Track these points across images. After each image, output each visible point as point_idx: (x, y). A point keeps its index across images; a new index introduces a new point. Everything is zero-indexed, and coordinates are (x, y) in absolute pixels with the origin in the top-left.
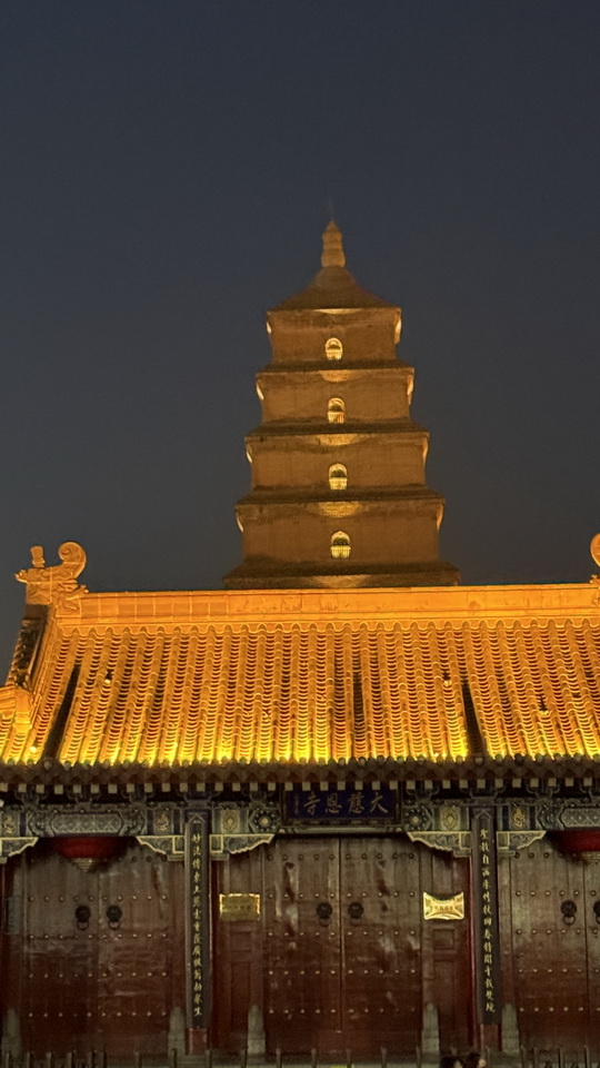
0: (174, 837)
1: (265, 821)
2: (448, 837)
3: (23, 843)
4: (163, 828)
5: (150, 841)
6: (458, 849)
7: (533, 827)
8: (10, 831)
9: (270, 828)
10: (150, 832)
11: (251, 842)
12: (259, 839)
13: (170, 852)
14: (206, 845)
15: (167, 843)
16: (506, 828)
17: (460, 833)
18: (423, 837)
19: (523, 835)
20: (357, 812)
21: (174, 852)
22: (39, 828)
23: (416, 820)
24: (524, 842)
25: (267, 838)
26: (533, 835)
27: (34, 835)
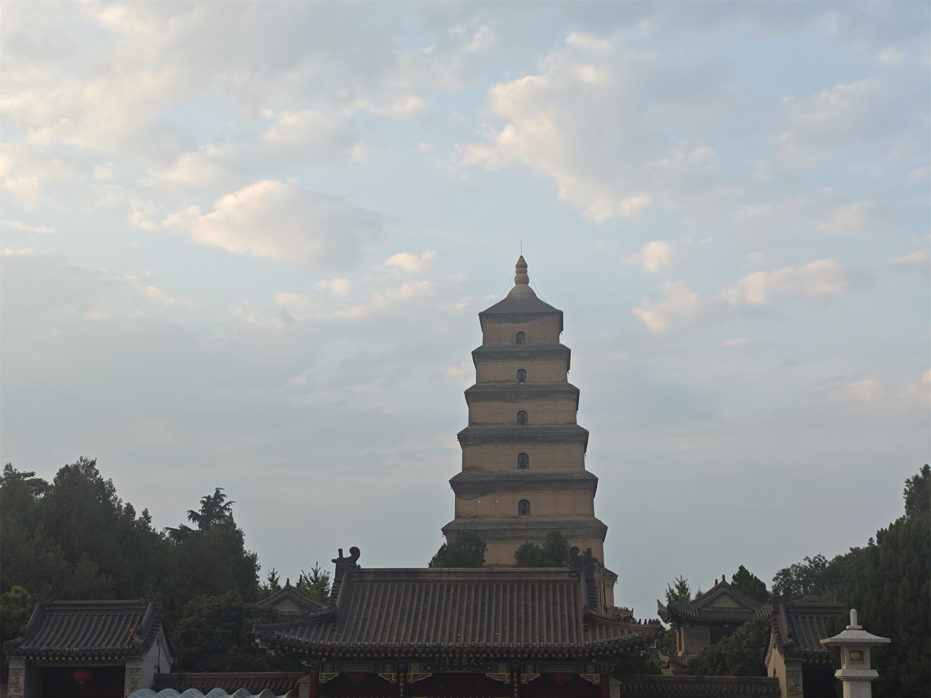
0: (393, 674)
1: (429, 668)
2: (501, 675)
3: (333, 675)
4: (389, 670)
5: (383, 675)
6: (505, 680)
7: (535, 672)
8: (328, 670)
9: (431, 671)
10: (383, 672)
11: (423, 676)
12: (427, 675)
13: (391, 680)
14: (405, 677)
15: (390, 676)
16: (524, 672)
17: (506, 674)
18: (491, 675)
19: (531, 675)
20: (465, 665)
21: (393, 680)
22: (340, 669)
23: (489, 668)
24: (532, 678)
25: (430, 675)
26: (535, 675)
27: (338, 672)
